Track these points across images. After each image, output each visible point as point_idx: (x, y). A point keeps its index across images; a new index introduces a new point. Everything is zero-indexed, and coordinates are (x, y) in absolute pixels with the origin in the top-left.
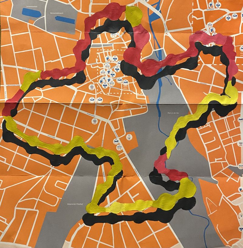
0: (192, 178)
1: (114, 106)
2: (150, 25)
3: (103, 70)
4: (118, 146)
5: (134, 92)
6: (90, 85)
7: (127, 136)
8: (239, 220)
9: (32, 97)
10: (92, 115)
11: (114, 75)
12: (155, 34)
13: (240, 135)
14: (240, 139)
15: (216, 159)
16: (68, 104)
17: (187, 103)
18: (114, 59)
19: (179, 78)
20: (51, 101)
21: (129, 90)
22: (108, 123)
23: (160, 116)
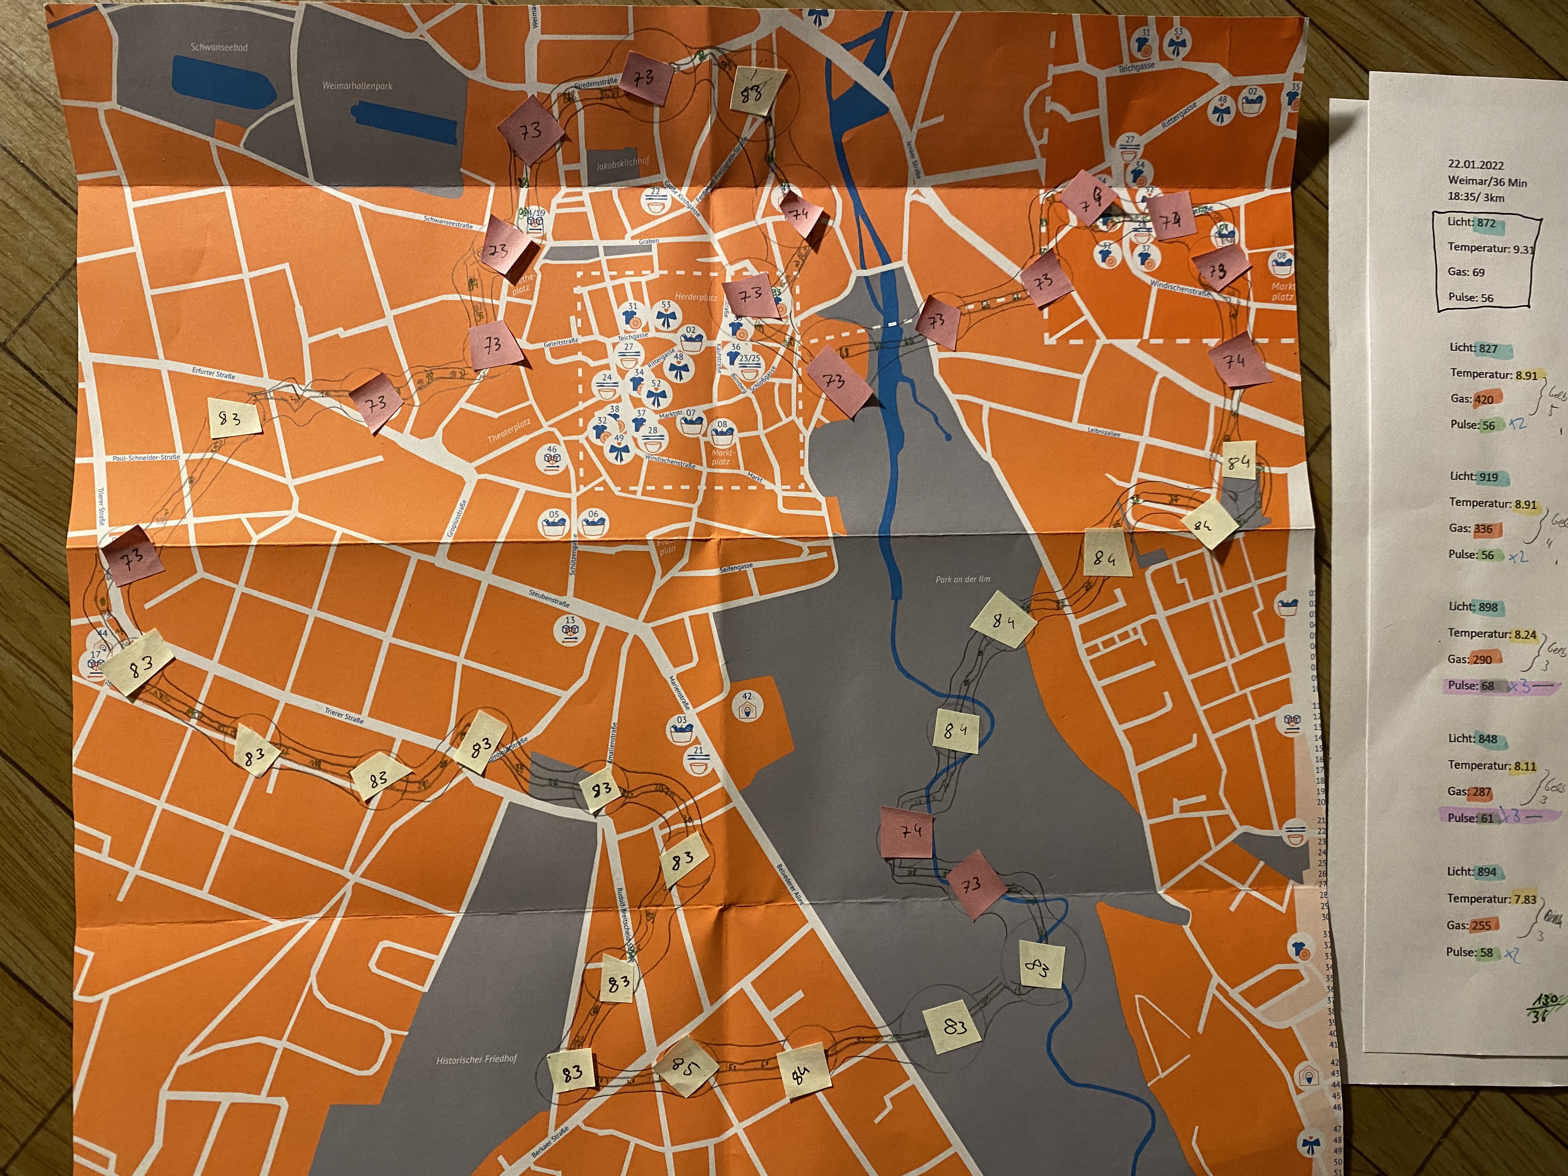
0: (1064, 900)
1: (670, 550)
2: (840, 148)
3: (607, 372)
4: (691, 751)
5: (764, 482)
6: (543, 451)
7: (738, 700)
8: (1297, 1099)
9: (243, 517)
10: (555, 601)
11: (663, 394)
12: (863, 193)
13: (1287, 680)
14: (1290, 702)
15: (1177, 803)
16: (431, 548)
17: (1030, 530)
18: (660, 315)
19: (987, 405)
20: (339, 533)
21: (743, 471)
22: (636, 638)
23: (897, 596)
